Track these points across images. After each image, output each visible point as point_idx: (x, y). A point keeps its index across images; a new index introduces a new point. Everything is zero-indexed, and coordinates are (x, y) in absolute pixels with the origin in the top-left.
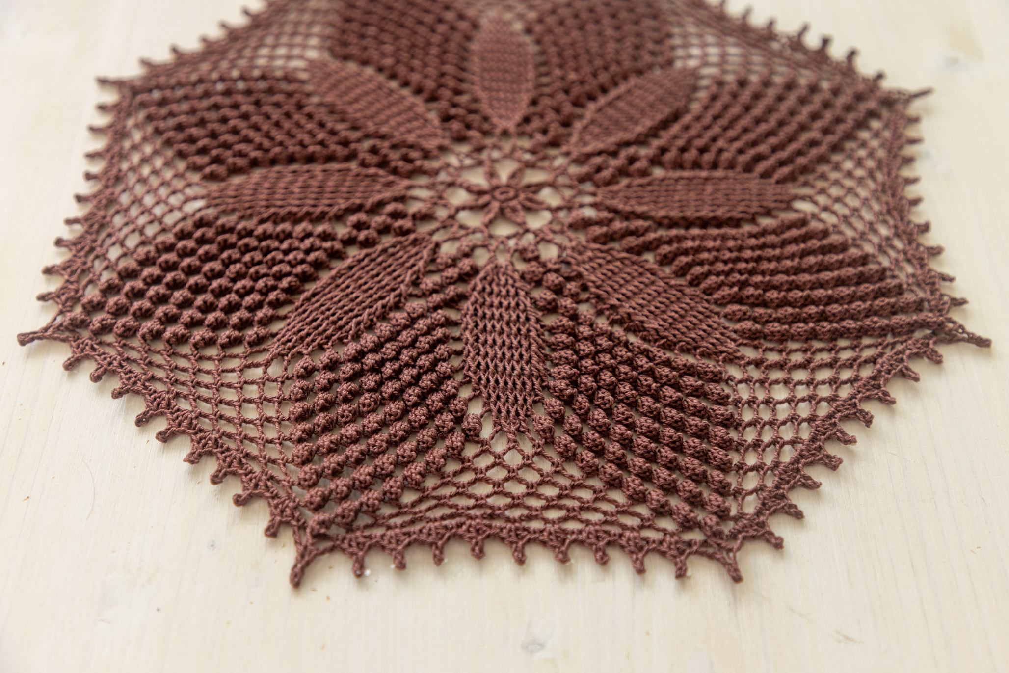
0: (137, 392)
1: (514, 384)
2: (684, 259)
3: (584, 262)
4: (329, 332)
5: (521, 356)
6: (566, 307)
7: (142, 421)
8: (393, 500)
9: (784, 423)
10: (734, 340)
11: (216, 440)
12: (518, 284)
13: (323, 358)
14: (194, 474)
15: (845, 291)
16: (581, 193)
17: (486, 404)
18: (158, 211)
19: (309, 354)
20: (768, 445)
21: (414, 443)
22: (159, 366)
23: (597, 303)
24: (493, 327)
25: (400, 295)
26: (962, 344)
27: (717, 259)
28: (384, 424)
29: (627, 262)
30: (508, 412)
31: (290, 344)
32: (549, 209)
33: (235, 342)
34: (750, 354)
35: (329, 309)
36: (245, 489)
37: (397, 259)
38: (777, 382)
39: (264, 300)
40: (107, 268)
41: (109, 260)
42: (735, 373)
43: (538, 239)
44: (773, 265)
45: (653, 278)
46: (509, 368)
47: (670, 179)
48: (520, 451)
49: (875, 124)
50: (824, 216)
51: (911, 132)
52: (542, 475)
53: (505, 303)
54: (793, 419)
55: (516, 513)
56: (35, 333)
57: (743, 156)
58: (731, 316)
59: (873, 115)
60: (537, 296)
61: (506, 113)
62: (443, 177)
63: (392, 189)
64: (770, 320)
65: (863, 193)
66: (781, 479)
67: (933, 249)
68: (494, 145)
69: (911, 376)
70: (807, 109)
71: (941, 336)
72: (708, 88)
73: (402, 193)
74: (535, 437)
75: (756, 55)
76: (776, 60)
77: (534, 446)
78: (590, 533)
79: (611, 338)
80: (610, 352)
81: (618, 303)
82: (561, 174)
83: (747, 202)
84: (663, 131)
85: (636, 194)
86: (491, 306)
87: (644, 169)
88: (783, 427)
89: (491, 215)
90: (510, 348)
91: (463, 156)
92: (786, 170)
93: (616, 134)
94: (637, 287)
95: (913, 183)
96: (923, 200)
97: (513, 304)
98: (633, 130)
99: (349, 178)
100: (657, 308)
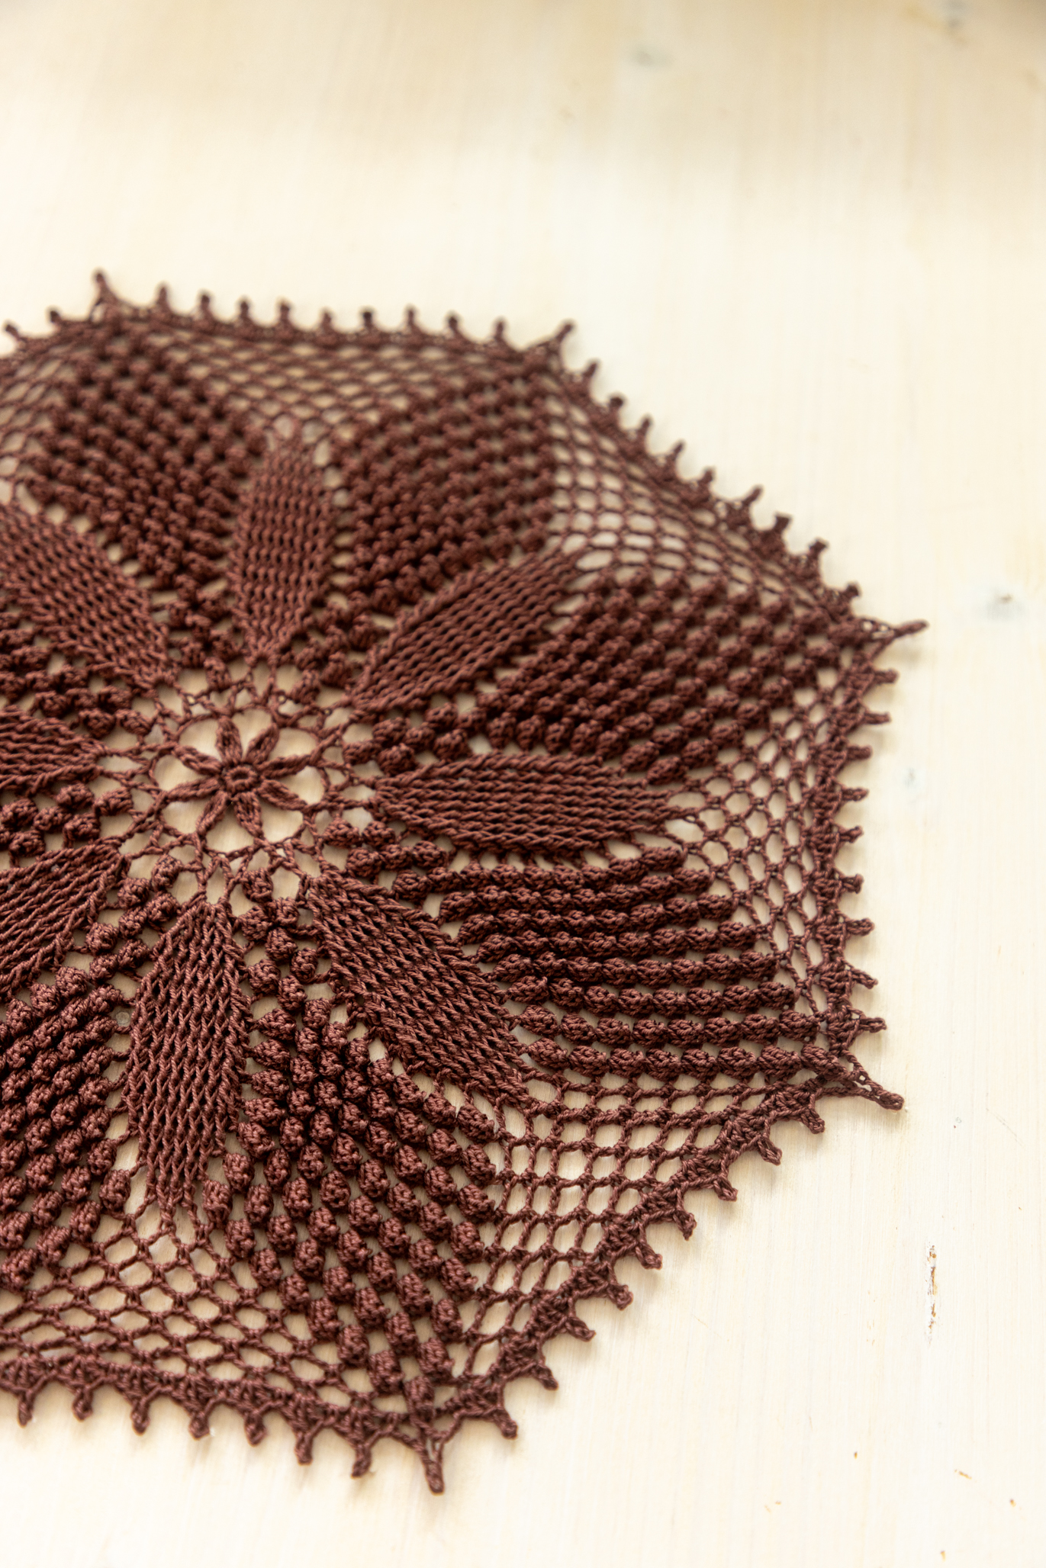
1: (187, 1126)
2: (480, 920)
3: (332, 912)
6: (288, 995)
9: (565, 1221)
10: (525, 1070)
12: (227, 947)
15: (708, 992)
16: (352, 782)
17: (142, 1154)
20: (534, 1258)
21: (24, 1218)
23: (337, 986)
24: (176, 1021)
25: (52, 953)
26: (860, 1098)
27: (528, 925)
29: (396, 917)
30: (170, 1173)
32: (302, 808)
34: (544, 1094)
37: (61, 887)
42: (516, 1127)
43: (275, 862)
44: (608, 941)
45: (426, 949)
46: (183, 1098)
47: (490, 767)
48: (177, 1241)
49: (827, 680)
50: (710, 848)
51: (874, 704)
52: (199, 1283)
53: (202, 980)
54: (582, 1216)
55: (151, 1345)
57: (608, 734)
58: (529, 1025)
59: (824, 662)
60: (251, 969)
61: (269, 628)
62: (157, 737)
63: (75, 759)
64: (584, 1039)
65: (777, 811)
66: (537, 1320)
67: (859, 924)
68: (242, 681)
69: (770, 1154)
70: (728, 644)
71: (831, 1085)
72: (585, 594)
73: (88, 768)
74: (202, 1218)
75: (673, 536)
76: (702, 548)
77: (197, 1233)
78: (245, 1390)
79: (343, 1054)
80: (337, 1079)
81: (366, 993)
82: (332, 744)
83: (596, 821)
84: (503, 674)
85: (433, 793)
86: (181, 982)
87: (457, 746)
88: (563, 1228)
89: (210, 819)
90: (193, 1061)
91: (191, 700)
92: (666, 763)
93: (426, 679)
94: (400, 964)
95: (855, 799)
96: (860, 834)
97: (212, 982)
98: (453, 673)
99: (16, 736)
100: (422, 1005)
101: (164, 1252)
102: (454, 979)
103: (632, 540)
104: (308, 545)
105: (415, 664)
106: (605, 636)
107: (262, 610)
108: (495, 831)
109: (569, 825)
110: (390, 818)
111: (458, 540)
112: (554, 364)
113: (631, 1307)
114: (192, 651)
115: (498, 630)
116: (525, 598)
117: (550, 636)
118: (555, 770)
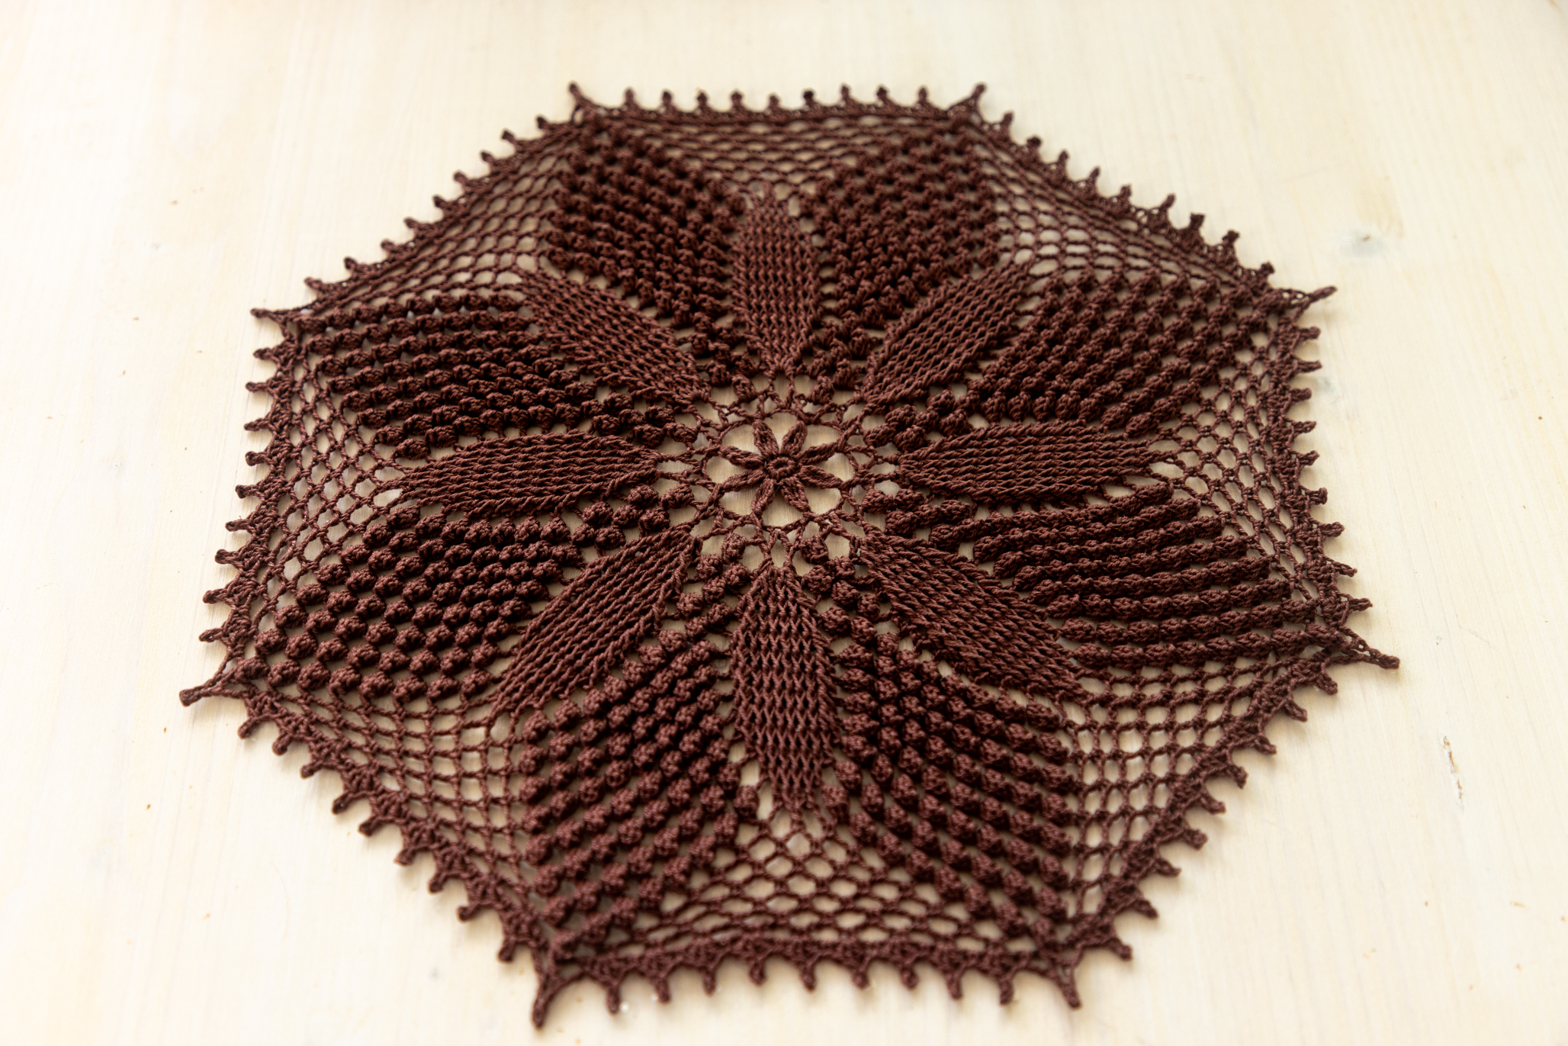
0: (332, 768)
1: (798, 743)
2: (1011, 556)
3: (883, 564)
4: (565, 676)
5: (806, 703)
6: (861, 631)
7: (340, 807)
8: (652, 908)
9: (1136, 785)
10: (1074, 670)
11: (432, 833)
12: (800, 600)
13: (558, 713)
14: (407, 878)
15: (1217, 593)
16: (877, 460)
17: (763, 771)
18: (342, 506)
19: (541, 708)
20: (1116, 817)
21: (675, 831)
22: (357, 730)
23: (900, 621)
24: (770, 662)
25: (651, 620)
26: (1362, 664)
27: (1053, 555)
28: (637, 802)
29: (938, 561)
30: (791, 782)
31: (517, 695)
32: (839, 485)
33: (447, 693)
34: (1094, 688)
35: (563, 644)
36: (471, 898)
37: (647, 568)
38: (1127, 727)
39: (482, 632)
40: (283, 592)
41: (286, 581)
42: (1076, 716)
43: (825, 530)
44: (1124, 561)
45: (971, 584)
46: (790, 722)
47: (991, 437)
48: (808, 836)
49: (1260, 341)
50: (1191, 482)
52: (835, 868)
53: (785, 628)
54: (1148, 780)
55: (804, 921)
56: (199, 688)
57: (1086, 400)
58: (1070, 636)
59: (1256, 327)
60: (824, 615)
61: (780, 347)
62: (702, 443)
63: (637, 466)
64: (1119, 640)
65: (1242, 447)
66: (1130, 864)
67: (1330, 527)
68: (766, 392)
69: (1296, 714)
70: (1170, 322)
71: (1336, 655)
72: (1042, 295)
73: (649, 472)
74: (826, 815)
75: (1105, 243)
76: (1131, 249)
77: (824, 828)
78: (894, 947)
79: (918, 672)
80: (918, 693)
81: (927, 623)
82: (853, 433)
83: (1092, 469)
84: (984, 365)
85: (948, 461)
86: (767, 631)
87: (961, 422)
88: (1134, 791)
89: (764, 500)
90: (792, 692)
91: (726, 411)
92: (1142, 418)
93: (923, 373)
94: (950, 598)
95: (1306, 431)
96: (1317, 456)
97: (794, 628)
98: (944, 366)
99: (582, 453)
100: (976, 627)
101: (799, 847)
102: (999, 605)
103: (1071, 249)
104: (799, 279)
105: (910, 363)
106: (1066, 325)
107: (771, 333)
108: (1007, 485)
109: (1069, 474)
110: (918, 485)
111: (926, 262)
112: (975, 119)
113: (1206, 846)
114: (719, 370)
115: (975, 330)
116: (992, 302)
117: (1018, 331)
118: (1048, 434)
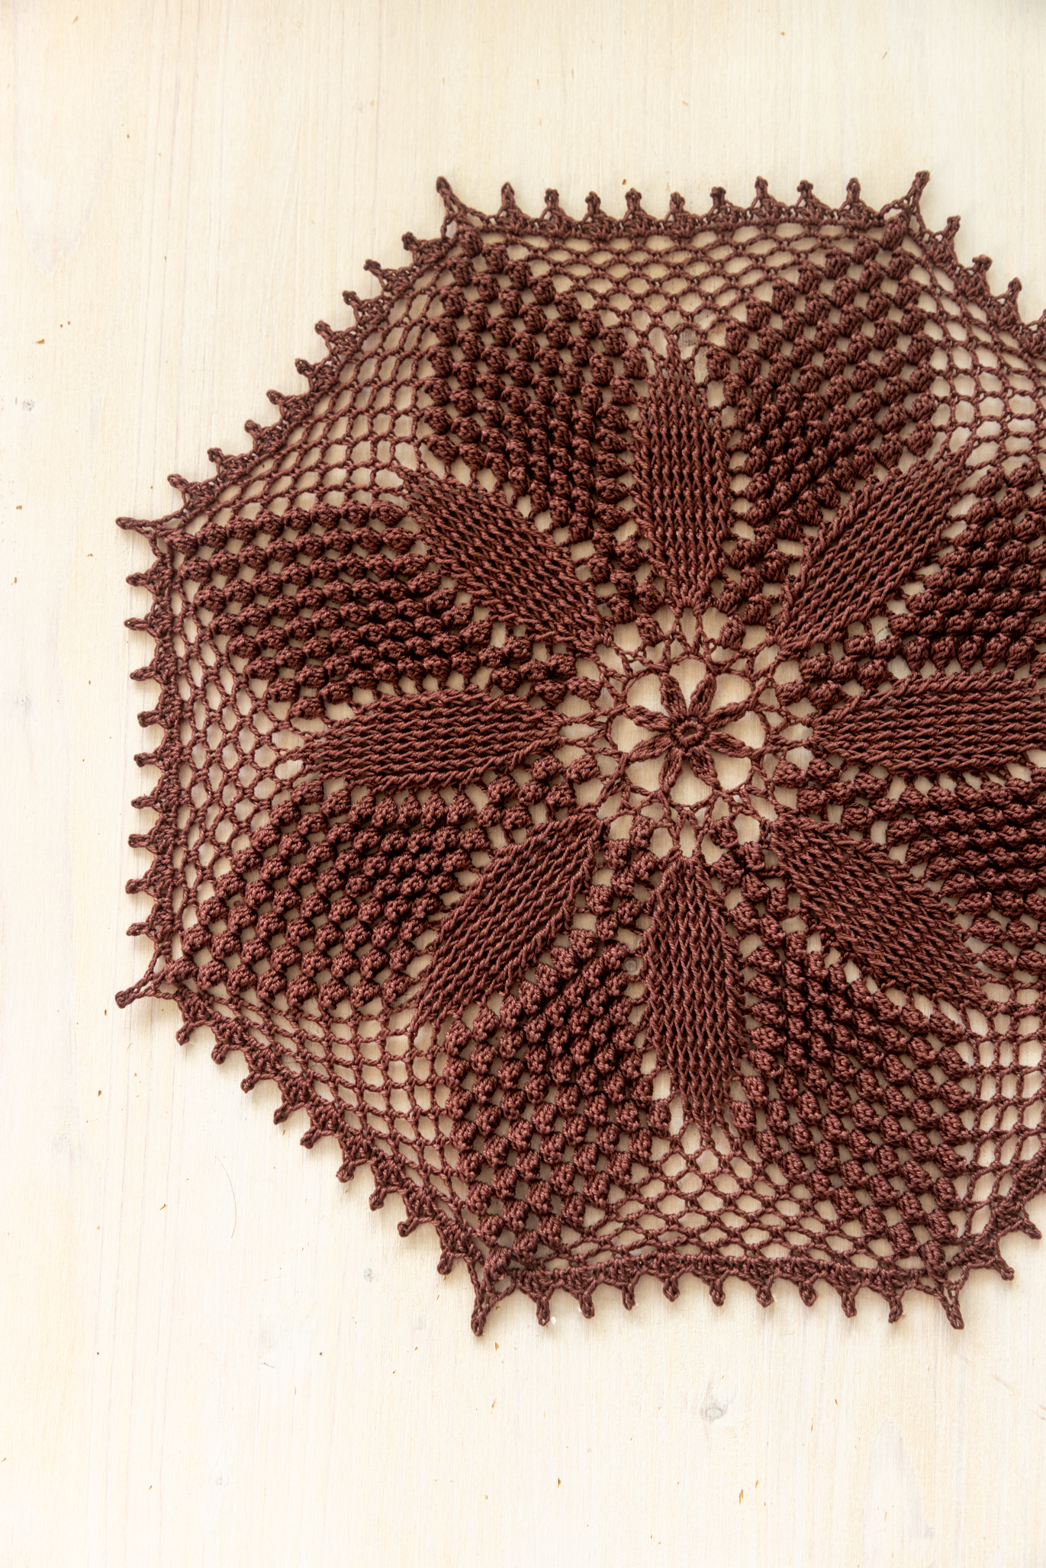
0: (270, 1079)
1: (708, 1060)
2: (925, 846)
3: (794, 853)
4: (480, 984)
7: (280, 1117)
8: (573, 1221)
9: (1032, 1102)
10: (981, 977)
11: (369, 1146)
12: (710, 898)
16: (789, 722)
17: (674, 1085)
18: (245, 777)
19: (461, 1018)
20: (1009, 1136)
21: (593, 1150)
22: (288, 1036)
23: (809, 920)
24: (680, 969)
25: (562, 919)
29: (850, 851)
30: (701, 1100)
31: (436, 1005)
32: (749, 754)
33: (368, 1000)
34: (998, 994)
35: (478, 947)
36: (408, 1213)
37: (557, 857)
38: (1029, 1038)
39: (398, 934)
40: (201, 881)
41: (203, 867)
43: (734, 809)
45: (882, 879)
46: (700, 1037)
47: (913, 692)
48: (717, 1154)
52: (741, 1185)
53: (694, 929)
55: (714, 1237)
56: (133, 989)
57: (1017, 646)
58: (981, 937)
60: (733, 913)
61: (687, 575)
62: (607, 702)
63: (541, 733)
64: (1028, 942)
66: (1019, 1187)
68: (672, 633)
72: (977, 494)
73: (554, 741)
74: (733, 1132)
77: (733, 1146)
78: (796, 1265)
79: (826, 984)
80: (826, 1007)
81: (835, 925)
82: (765, 687)
83: (1016, 736)
84: (909, 590)
85: (866, 726)
86: (676, 933)
87: (880, 676)
88: (1030, 1108)
89: (672, 774)
90: (701, 1004)
91: (629, 657)
93: (842, 610)
94: (860, 894)
97: (704, 930)
98: (865, 600)
99: (484, 718)
100: (886, 931)
101: (709, 1163)
102: (910, 904)
103: (1016, 425)
104: (707, 479)
105: (829, 594)
106: (1002, 541)
107: (677, 556)
108: (926, 758)
109: (992, 743)
110: (831, 757)
111: (848, 452)
112: (915, 225)
114: (622, 609)
115: (901, 548)
116: (922, 509)
117: (948, 546)
118: (974, 690)
